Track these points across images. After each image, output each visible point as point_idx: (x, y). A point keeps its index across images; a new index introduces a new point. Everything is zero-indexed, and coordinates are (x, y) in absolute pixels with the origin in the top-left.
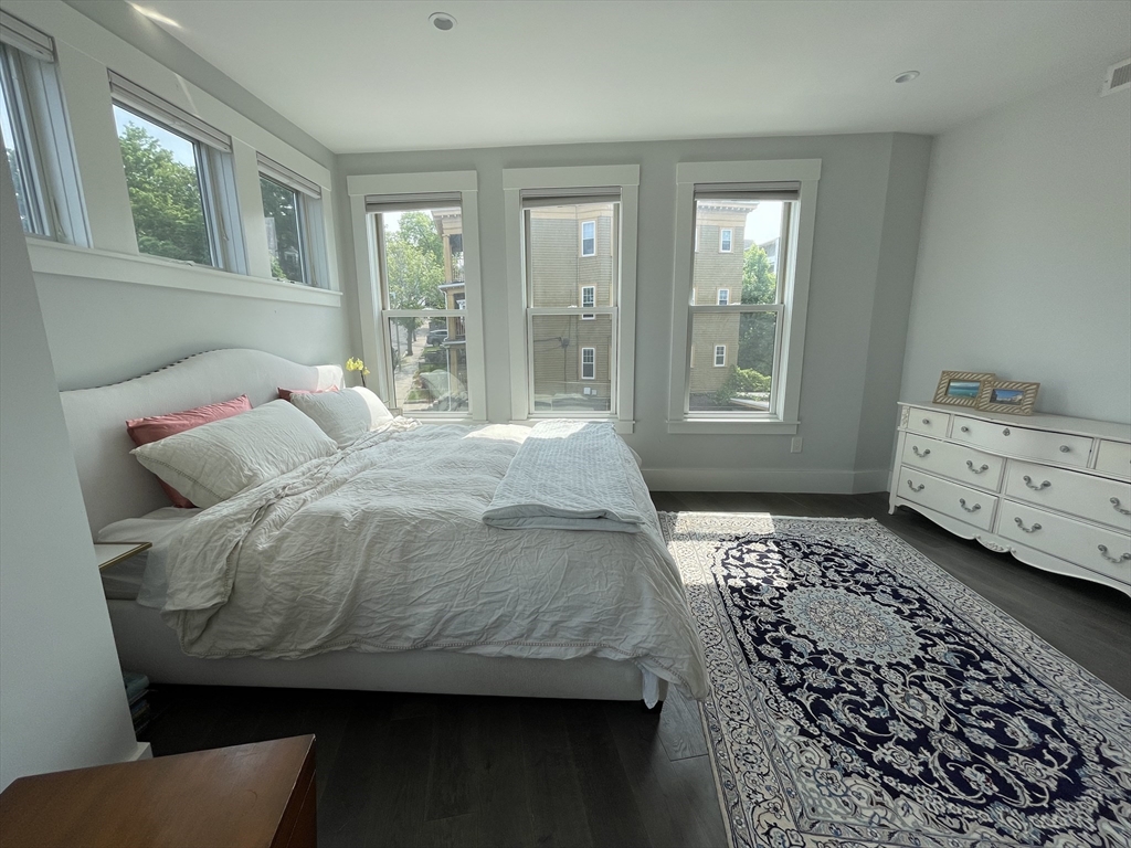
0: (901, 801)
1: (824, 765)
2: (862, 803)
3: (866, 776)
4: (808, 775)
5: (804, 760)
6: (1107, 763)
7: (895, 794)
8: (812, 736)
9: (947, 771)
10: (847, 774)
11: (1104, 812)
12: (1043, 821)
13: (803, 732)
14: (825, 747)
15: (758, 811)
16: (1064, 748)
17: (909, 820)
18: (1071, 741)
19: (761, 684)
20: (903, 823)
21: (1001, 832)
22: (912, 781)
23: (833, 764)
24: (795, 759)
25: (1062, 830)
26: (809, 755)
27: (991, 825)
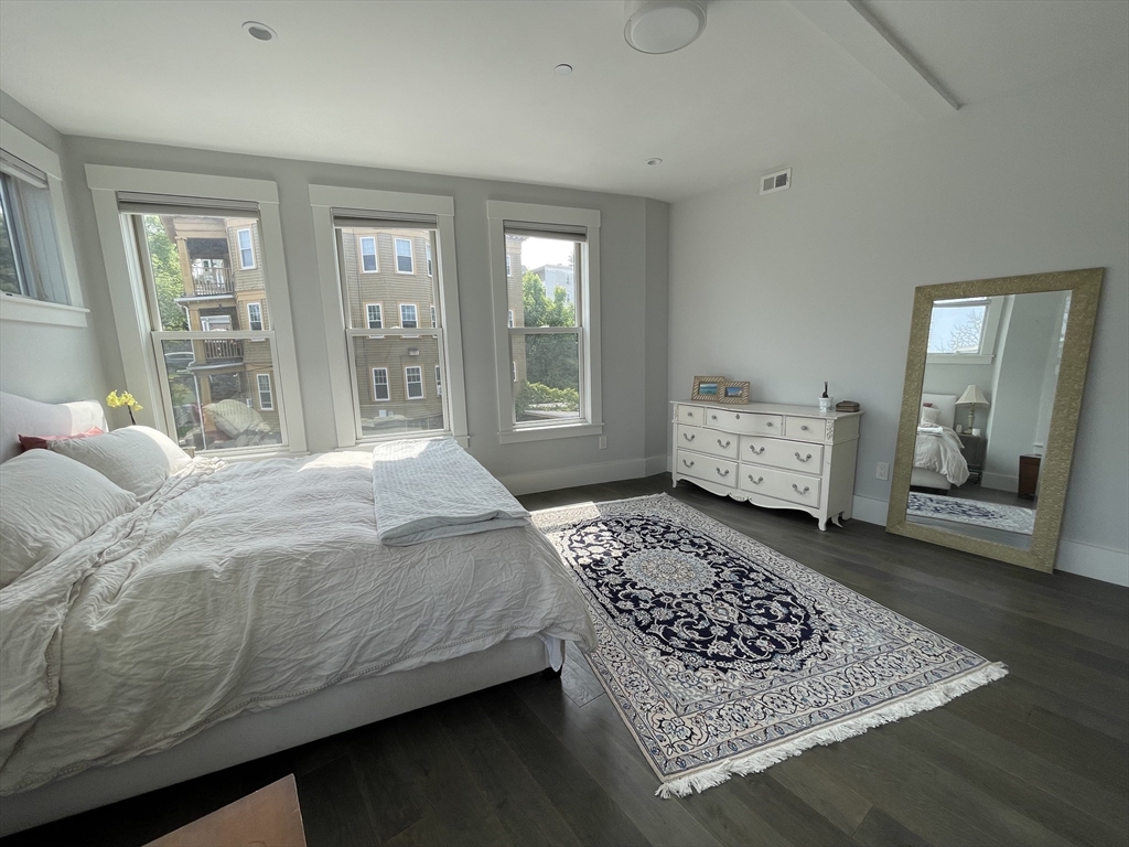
0: (729, 674)
1: (681, 669)
2: (709, 684)
3: (707, 666)
4: (674, 679)
5: (668, 671)
6: (819, 613)
7: (725, 671)
8: (669, 654)
9: (748, 646)
10: (696, 670)
11: (824, 639)
12: (799, 656)
13: (663, 653)
14: (679, 658)
15: (650, 715)
16: (799, 611)
17: (736, 683)
18: (802, 607)
19: (626, 630)
20: (734, 686)
21: (782, 670)
22: (731, 660)
23: (686, 666)
24: (663, 672)
25: (809, 657)
26: (671, 667)
27: (776, 668)
